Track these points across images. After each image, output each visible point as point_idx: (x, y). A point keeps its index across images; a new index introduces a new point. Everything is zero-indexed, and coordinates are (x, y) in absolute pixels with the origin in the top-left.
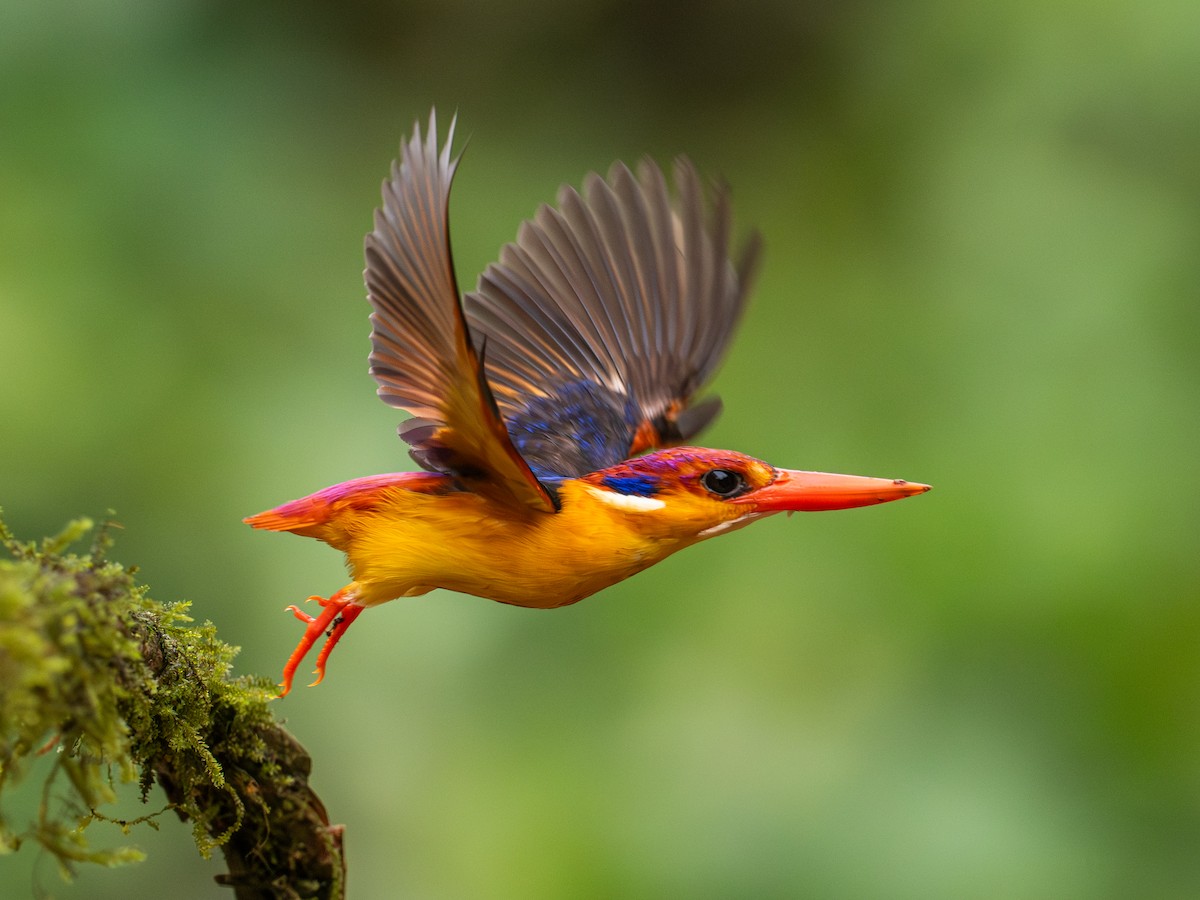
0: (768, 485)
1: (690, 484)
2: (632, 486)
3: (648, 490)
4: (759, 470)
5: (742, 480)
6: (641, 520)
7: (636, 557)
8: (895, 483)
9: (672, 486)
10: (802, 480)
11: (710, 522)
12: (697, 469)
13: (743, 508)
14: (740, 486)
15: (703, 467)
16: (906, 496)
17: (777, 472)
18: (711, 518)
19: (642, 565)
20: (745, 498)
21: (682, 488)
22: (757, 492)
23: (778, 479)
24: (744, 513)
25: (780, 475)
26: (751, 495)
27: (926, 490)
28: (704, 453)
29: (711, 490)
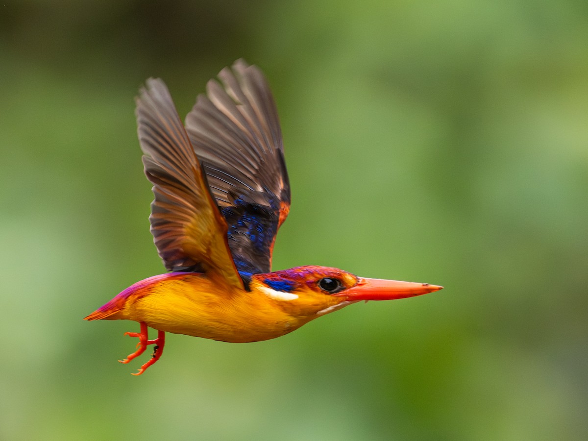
0: (354, 286)
1: (312, 286)
2: (280, 286)
3: (289, 289)
4: (349, 278)
5: (340, 284)
6: (286, 306)
7: (287, 326)
8: (423, 285)
9: (302, 287)
10: (373, 283)
11: (323, 306)
12: (316, 277)
13: (341, 299)
14: (339, 287)
15: (318, 276)
16: (430, 292)
17: (359, 279)
18: (324, 304)
19: (290, 330)
20: (341, 293)
21: (306, 287)
22: (348, 290)
23: (360, 283)
24: (341, 302)
25: (360, 281)
26: (345, 291)
27: (440, 289)
28: (319, 268)
29: (323, 289)
